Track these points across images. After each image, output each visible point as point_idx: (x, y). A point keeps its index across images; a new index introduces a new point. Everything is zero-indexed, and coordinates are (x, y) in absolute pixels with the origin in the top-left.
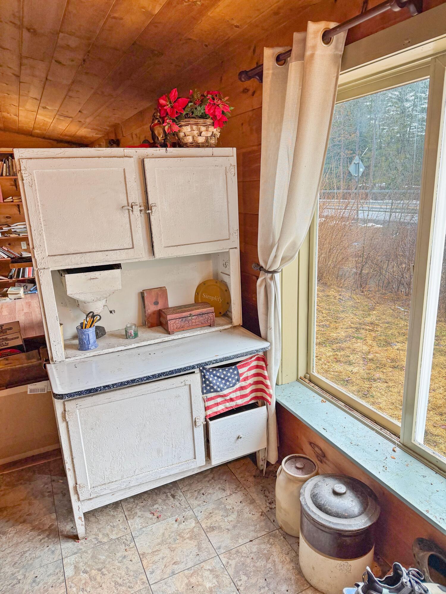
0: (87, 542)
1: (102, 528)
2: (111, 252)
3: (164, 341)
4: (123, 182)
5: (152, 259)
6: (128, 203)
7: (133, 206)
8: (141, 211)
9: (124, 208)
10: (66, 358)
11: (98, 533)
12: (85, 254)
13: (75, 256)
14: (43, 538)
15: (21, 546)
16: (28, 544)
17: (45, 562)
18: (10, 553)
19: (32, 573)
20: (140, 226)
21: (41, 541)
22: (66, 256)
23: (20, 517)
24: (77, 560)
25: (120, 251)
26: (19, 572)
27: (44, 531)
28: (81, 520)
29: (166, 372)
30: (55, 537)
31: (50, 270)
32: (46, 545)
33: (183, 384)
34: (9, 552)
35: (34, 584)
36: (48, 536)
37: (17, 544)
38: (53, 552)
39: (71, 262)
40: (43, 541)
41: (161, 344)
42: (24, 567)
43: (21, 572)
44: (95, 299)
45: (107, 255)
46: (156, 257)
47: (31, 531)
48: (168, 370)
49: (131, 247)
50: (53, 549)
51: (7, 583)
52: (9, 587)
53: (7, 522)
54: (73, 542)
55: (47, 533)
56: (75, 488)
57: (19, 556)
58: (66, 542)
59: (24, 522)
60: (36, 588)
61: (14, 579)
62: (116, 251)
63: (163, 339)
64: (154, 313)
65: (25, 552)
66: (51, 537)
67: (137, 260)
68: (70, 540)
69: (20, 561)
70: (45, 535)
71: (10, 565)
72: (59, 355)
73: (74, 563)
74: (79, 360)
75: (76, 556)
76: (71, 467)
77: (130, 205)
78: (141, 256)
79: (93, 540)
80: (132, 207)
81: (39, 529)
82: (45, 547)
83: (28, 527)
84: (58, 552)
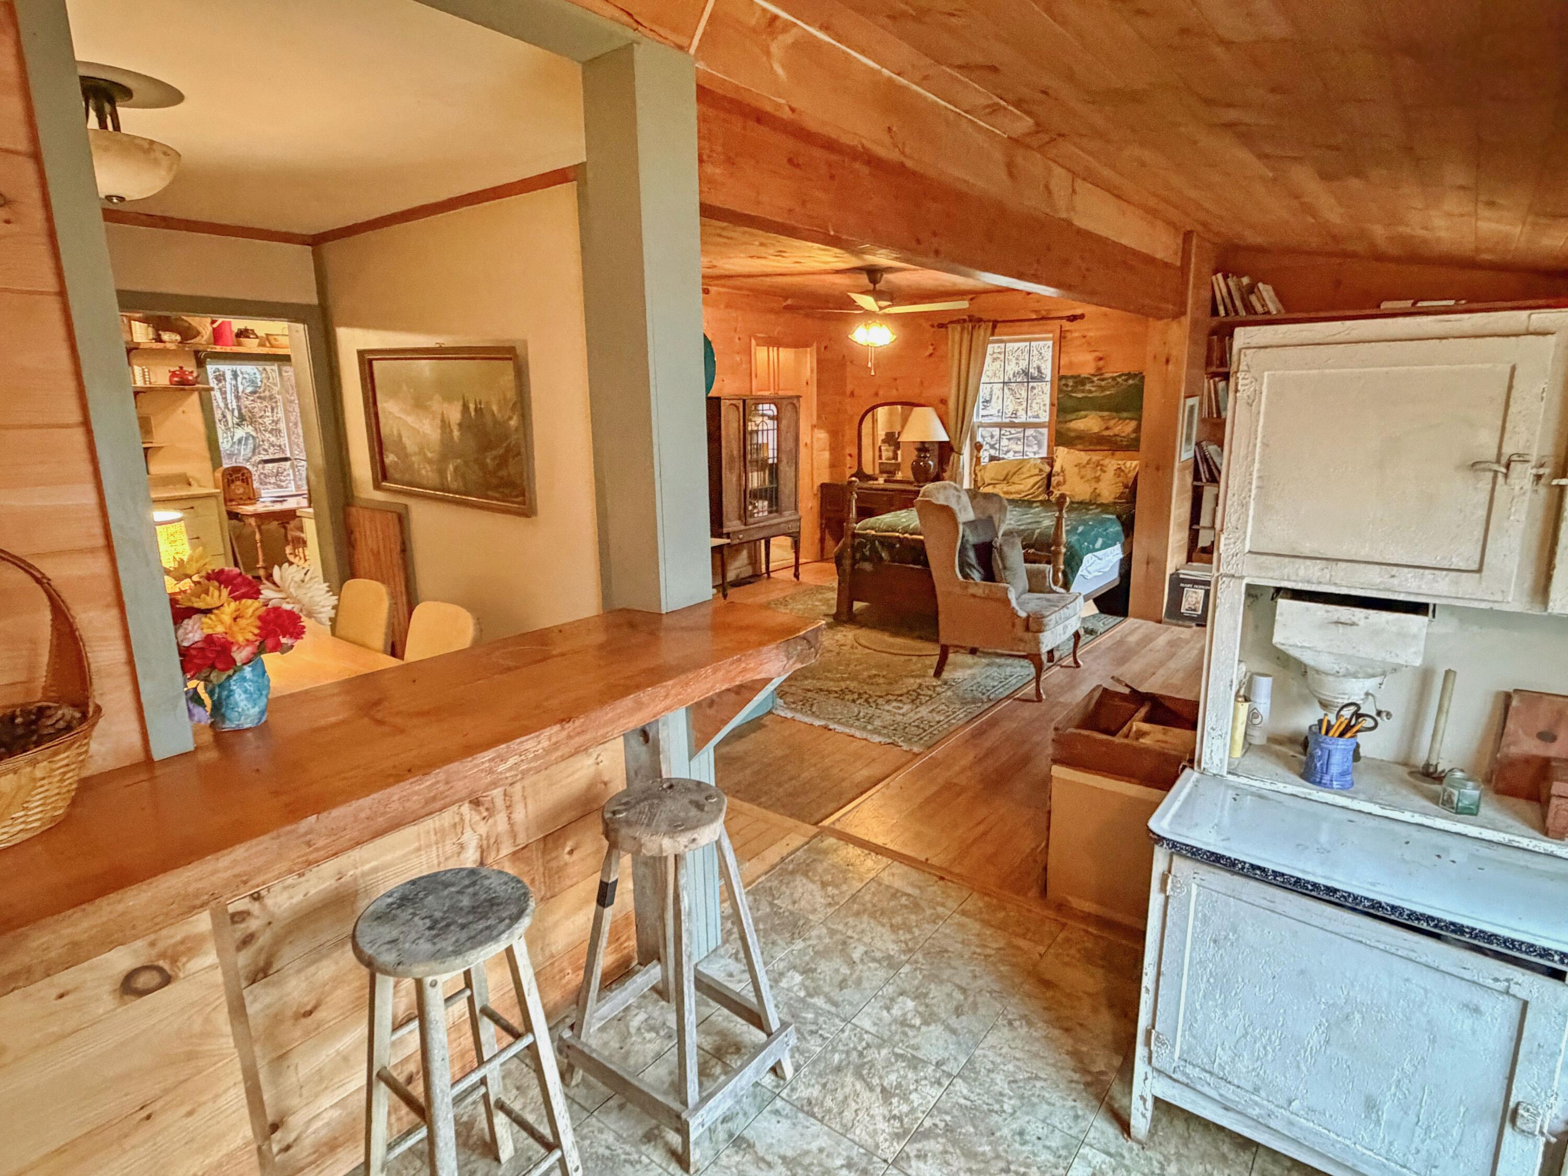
0: (1141, 1153)
1: (1187, 1157)
2: (1406, 570)
3: (1516, 844)
4: (1501, 400)
5: (1537, 611)
6: (1499, 454)
7: (1512, 464)
8: (1538, 477)
9: (1478, 467)
10: (1229, 773)
11: (1173, 1158)
12: (1334, 564)
13: (1308, 562)
14: (1077, 1082)
15: (1039, 1063)
16: (1050, 1070)
17: (1055, 1121)
18: (1018, 1060)
19: (1027, 1119)
20: (1523, 518)
21: (1072, 1081)
22: (1287, 560)
23: (1067, 1018)
24: (1104, 1166)
25: (1436, 572)
26: (1010, 1098)
27: (1085, 1071)
28: (1144, 1104)
29: (1440, 920)
30: (1097, 1097)
31: (1245, 581)
32: (1074, 1096)
33: (1502, 986)
34: (1017, 1056)
35: (1017, 1138)
36: (1087, 1085)
37: (1036, 1055)
38: (1077, 1117)
39: (1297, 575)
40: (1073, 1085)
41: (1501, 849)
42: (1022, 1097)
43: (1012, 1102)
44: (1342, 671)
45: (1393, 576)
46: (1549, 611)
47: (1068, 1053)
48: (1449, 918)
49: (1475, 567)
50: (1080, 1113)
51: (985, 1098)
52: (985, 1107)
53: (1045, 1009)
54: (1118, 1132)
55: (1089, 1079)
56: (1148, 1033)
57: (1027, 1075)
58: (1106, 1119)
59: (1067, 1030)
60: (1017, 1146)
61: (998, 1101)
62: (1421, 571)
63: (1512, 837)
64: (1528, 760)
65: (1037, 1078)
66: (1090, 1090)
67: (1483, 605)
68: (1116, 1125)
69: (1021, 1084)
70: (1083, 1080)
71: (1006, 1077)
72: (1216, 761)
73: (1095, 1168)
74: (1254, 789)
75: (1108, 1159)
76: (1152, 987)
77: (1504, 460)
78: (1499, 597)
79: (1155, 1163)
80: (1508, 466)
81: (1081, 1063)
82: (1070, 1098)
83: (1068, 1042)
84: (1083, 1124)
